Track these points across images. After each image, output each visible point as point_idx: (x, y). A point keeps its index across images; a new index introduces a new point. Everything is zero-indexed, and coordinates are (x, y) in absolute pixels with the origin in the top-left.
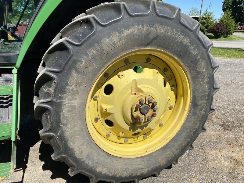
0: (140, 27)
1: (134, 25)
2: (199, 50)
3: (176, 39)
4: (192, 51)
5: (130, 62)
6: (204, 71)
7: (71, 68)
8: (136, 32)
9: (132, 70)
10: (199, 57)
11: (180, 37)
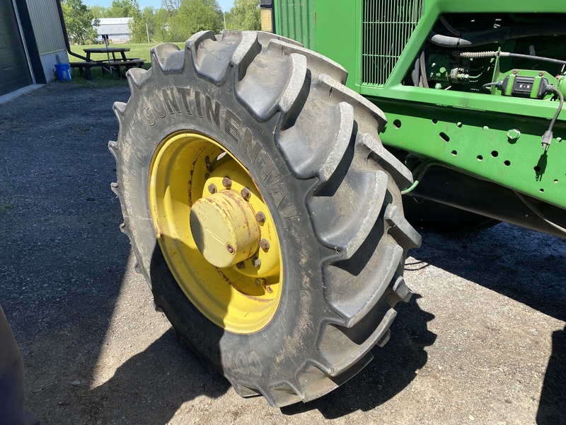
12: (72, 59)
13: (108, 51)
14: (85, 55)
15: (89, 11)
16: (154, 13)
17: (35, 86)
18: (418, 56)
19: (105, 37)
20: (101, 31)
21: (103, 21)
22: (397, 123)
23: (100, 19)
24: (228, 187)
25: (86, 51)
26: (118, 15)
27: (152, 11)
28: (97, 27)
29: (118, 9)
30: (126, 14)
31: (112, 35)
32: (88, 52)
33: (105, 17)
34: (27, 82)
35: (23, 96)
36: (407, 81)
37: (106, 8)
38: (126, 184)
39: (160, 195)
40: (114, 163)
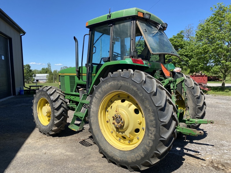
0: (114, 82)
1: (112, 81)
2: (143, 93)
3: (130, 87)
4: (139, 94)
5: (120, 97)
6: (148, 107)
7: (94, 96)
8: (113, 84)
9: (120, 101)
10: (143, 98)
11: (132, 87)
12: (25, 89)
13: (36, 86)
14: (29, 87)
15: (32, 72)
16: (57, 72)
17: (12, 96)
18: (76, 89)
19: (37, 80)
20: (36, 78)
21: (37, 75)
22: (75, 98)
23: (36, 74)
24: (48, 105)
25: (29, 86)
26: (44, 73)
27: (56, 72)
28: (35, 77)
29: (44, 71)
30: (46, 73)
31: (40, 80)
32: (30, 87)
33: (39, 74)
34: (10, 95)
35: (9, 99)
36: (75, 92)
37: (39, 70)
38: (34, 108)
39: (39, 108)
40: (33, 103)
